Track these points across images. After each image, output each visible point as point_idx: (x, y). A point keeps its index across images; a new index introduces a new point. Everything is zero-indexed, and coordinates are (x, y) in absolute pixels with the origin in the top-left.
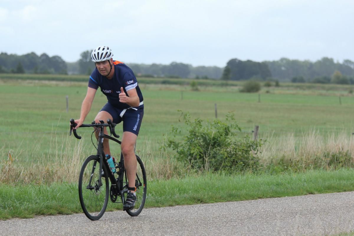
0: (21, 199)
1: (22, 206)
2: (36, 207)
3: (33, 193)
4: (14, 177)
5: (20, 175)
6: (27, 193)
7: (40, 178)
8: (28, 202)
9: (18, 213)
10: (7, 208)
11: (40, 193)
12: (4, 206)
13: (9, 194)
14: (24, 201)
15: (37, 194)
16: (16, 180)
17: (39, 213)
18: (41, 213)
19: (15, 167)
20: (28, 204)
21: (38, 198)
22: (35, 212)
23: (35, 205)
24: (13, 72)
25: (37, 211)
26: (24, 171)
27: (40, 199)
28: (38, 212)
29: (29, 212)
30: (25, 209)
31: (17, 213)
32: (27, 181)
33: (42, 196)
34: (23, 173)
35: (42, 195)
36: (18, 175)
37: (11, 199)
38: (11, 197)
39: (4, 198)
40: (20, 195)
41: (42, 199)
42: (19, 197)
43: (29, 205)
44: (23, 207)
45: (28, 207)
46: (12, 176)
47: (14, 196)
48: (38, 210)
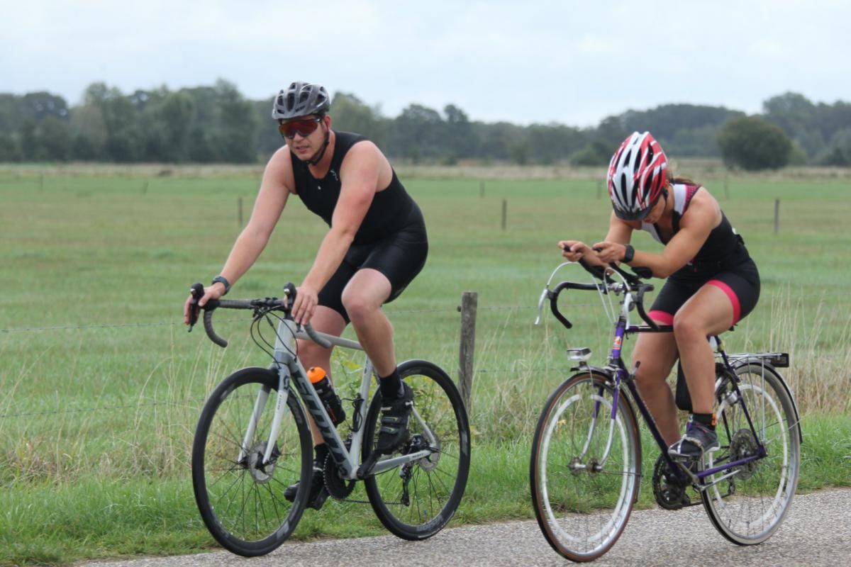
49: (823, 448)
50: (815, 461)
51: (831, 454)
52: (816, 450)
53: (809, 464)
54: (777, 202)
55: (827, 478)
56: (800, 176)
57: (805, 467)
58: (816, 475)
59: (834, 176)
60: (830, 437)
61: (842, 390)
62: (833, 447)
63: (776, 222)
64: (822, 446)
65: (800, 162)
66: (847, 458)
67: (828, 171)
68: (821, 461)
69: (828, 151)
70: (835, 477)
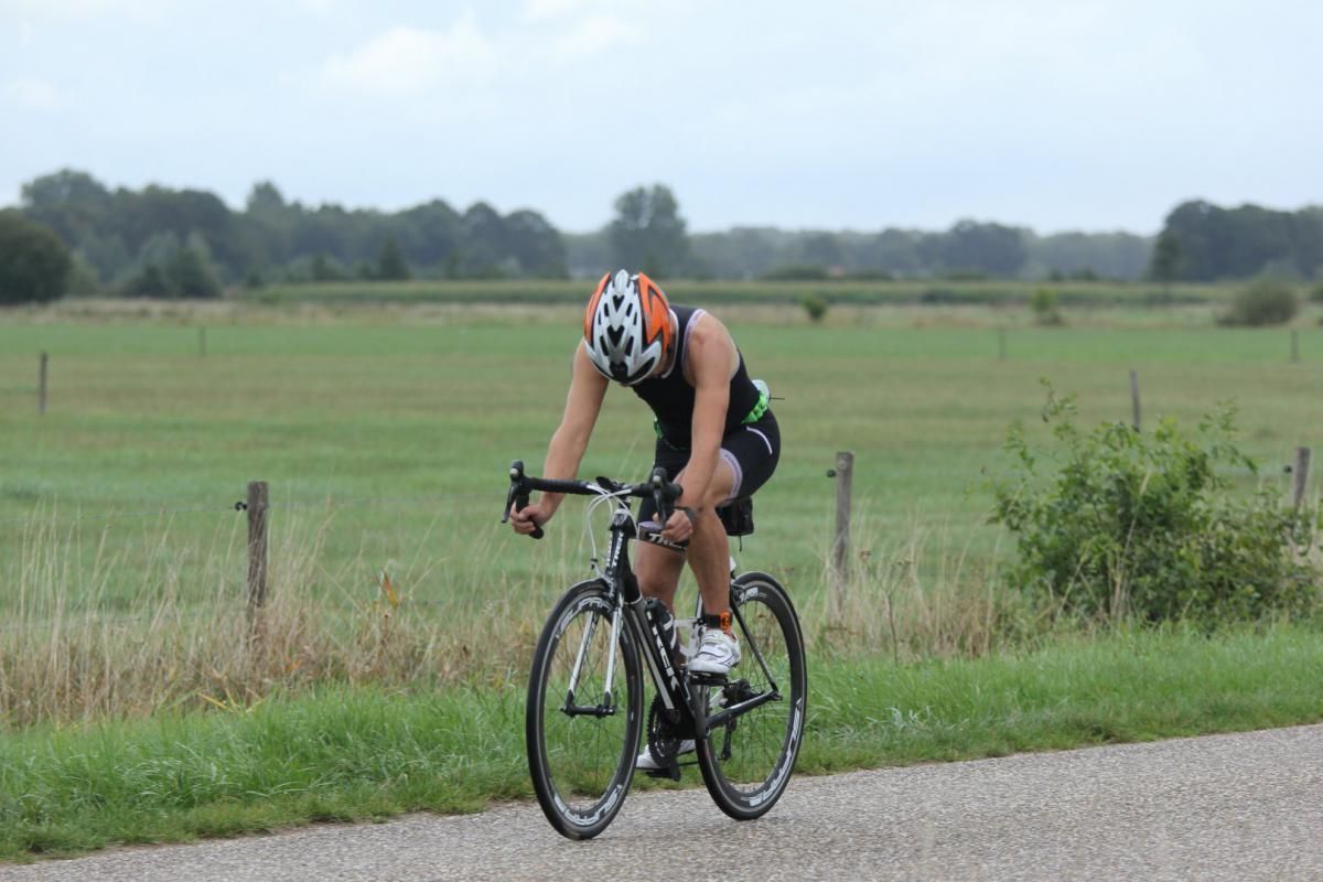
0: (437, 742)
1: (443, 769)
2: (494, 769)
3: (477, 718)
4: (402, 662)
5: (422, 653)
6: (459, 717)
7: (497, 665)
8: (463, 753)
9: (426, 795)
10: (384, 778)
11: (506, 719)
12: (376, 771)
13: (392, 726)
14: (447, 751)
15: (493, 723)
16: (407, 675)
17: (504, 793)
18: (512, 791)
19: (404, 624)
20: (464, 760)
21: (497, 736)
22: (491, 790)
23: (490, 765)
24: (367, 276)
25: (499, 787)
26: (438, 640)
27: (504, 741)
28: (501, 790)
29: (469, 791)
30: (453, 780)
31: (422, 794)
32: (451, 677)
33: (512, 730)
34: (434, 649)
35: (513, 726)
36: (414, 657)
37: (398, 744)
38: (400, 739)
39: (372, 743)
40: (430, 727)
41: (514, 740)
42: (427, 734)
43: (468, 766)
44: (444, 773)
45: (464, 772)
46: (394, 662)
47: (410, 734)
48: (503, 782)
49: (106, 779)
50: (93, 802)
51: (120, 788)
52: (94, 782)
53: (80, 805)
54: (44, 359)
55: (112, 831)
56: (87, 313)
57: (76, 812)
58: (94, 825)
59: (144, 314)
60: (119, 760)
61: (145, 679)
62: (124, 777)
63: (42, 393)
64: (105, 775)
65: (86, 291)
66: (147, 796)
67: (134, 305)
68: (102, 801)
69: (133, 271)
70: (125, 827)
